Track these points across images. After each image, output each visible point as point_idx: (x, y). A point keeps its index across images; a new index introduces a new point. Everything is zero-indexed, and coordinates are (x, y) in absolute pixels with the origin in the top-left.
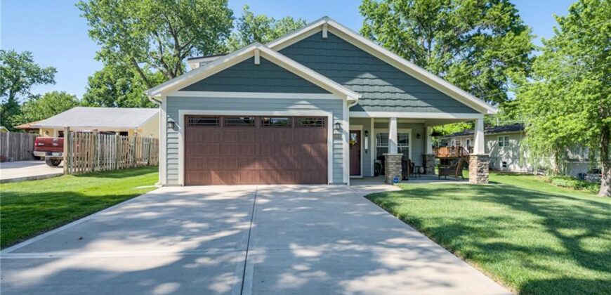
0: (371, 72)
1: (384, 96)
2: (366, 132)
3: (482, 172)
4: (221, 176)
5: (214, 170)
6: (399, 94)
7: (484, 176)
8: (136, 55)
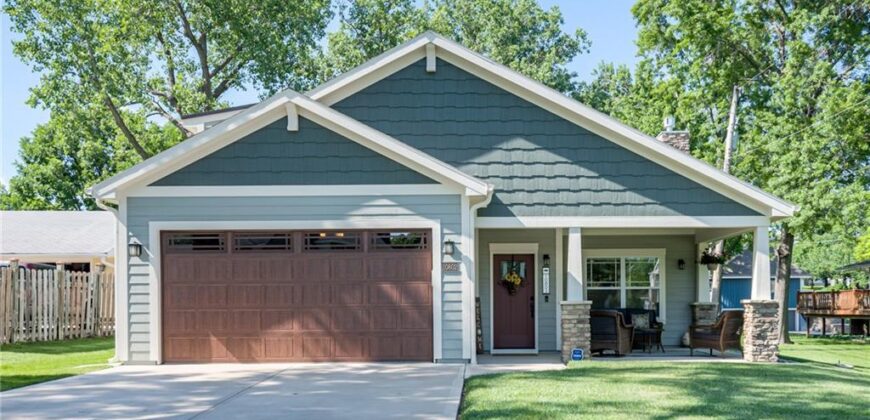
0: (527, 137)
1: (553, 184)
2: (546, 257)
3: (764, 338)
4: (229, 345)
5: (215, 335)
6: (586, 178)
7: (767, 346)
8: (113, 90)
